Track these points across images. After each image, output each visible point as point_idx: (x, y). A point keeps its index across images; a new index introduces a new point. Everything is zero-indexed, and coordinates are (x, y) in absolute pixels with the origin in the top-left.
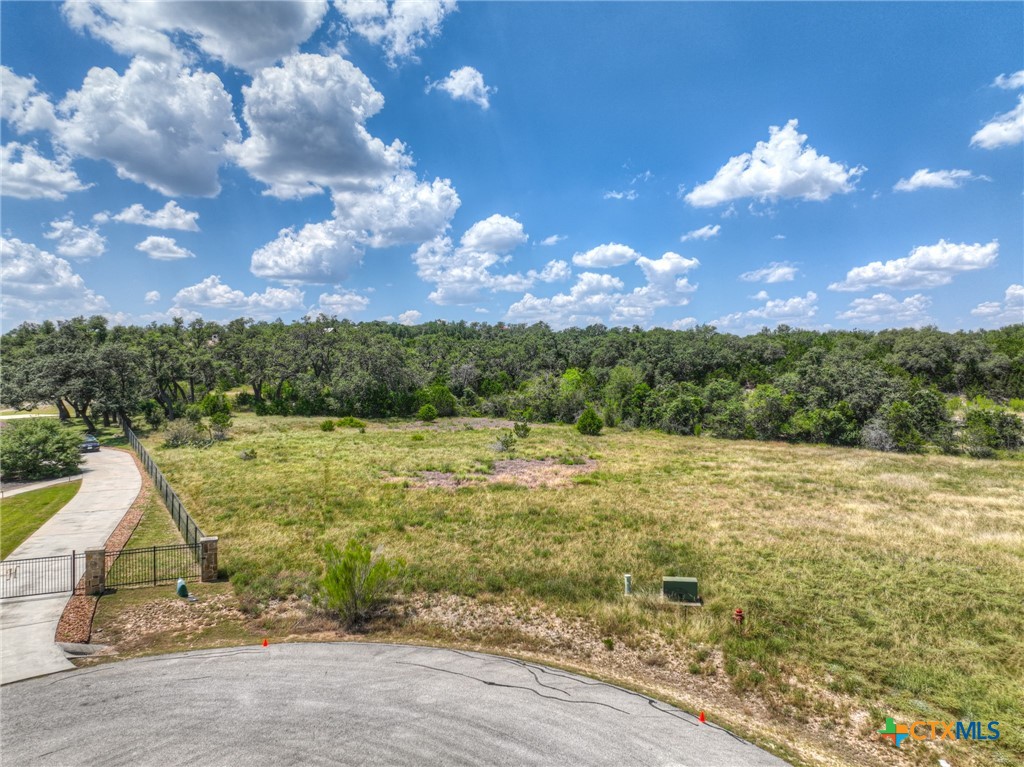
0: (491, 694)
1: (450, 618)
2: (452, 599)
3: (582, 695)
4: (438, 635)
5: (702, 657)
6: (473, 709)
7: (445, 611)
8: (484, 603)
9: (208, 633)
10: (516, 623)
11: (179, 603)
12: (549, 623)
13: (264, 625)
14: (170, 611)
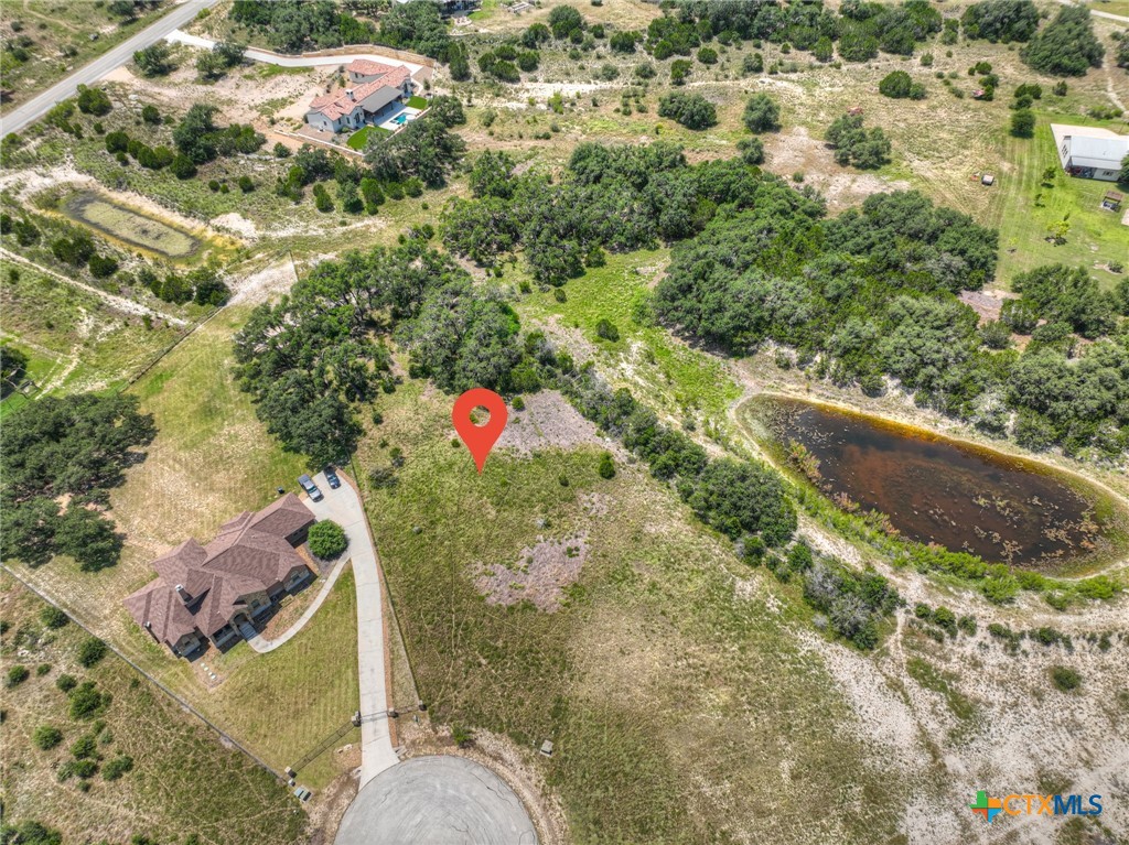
0: (487, 792)
1: (486, 743)
2: (488, 733)
3: (505, 796)
4: (482, 751)
5: (539, 781)
6: (483, 800)
7: (485, 738)
8: (496, 738)
9: (426, 741)
10: (502, 751)
11: (416, 726)
12: (510, 754)
13: (439, 739)
14: (414, 729)
